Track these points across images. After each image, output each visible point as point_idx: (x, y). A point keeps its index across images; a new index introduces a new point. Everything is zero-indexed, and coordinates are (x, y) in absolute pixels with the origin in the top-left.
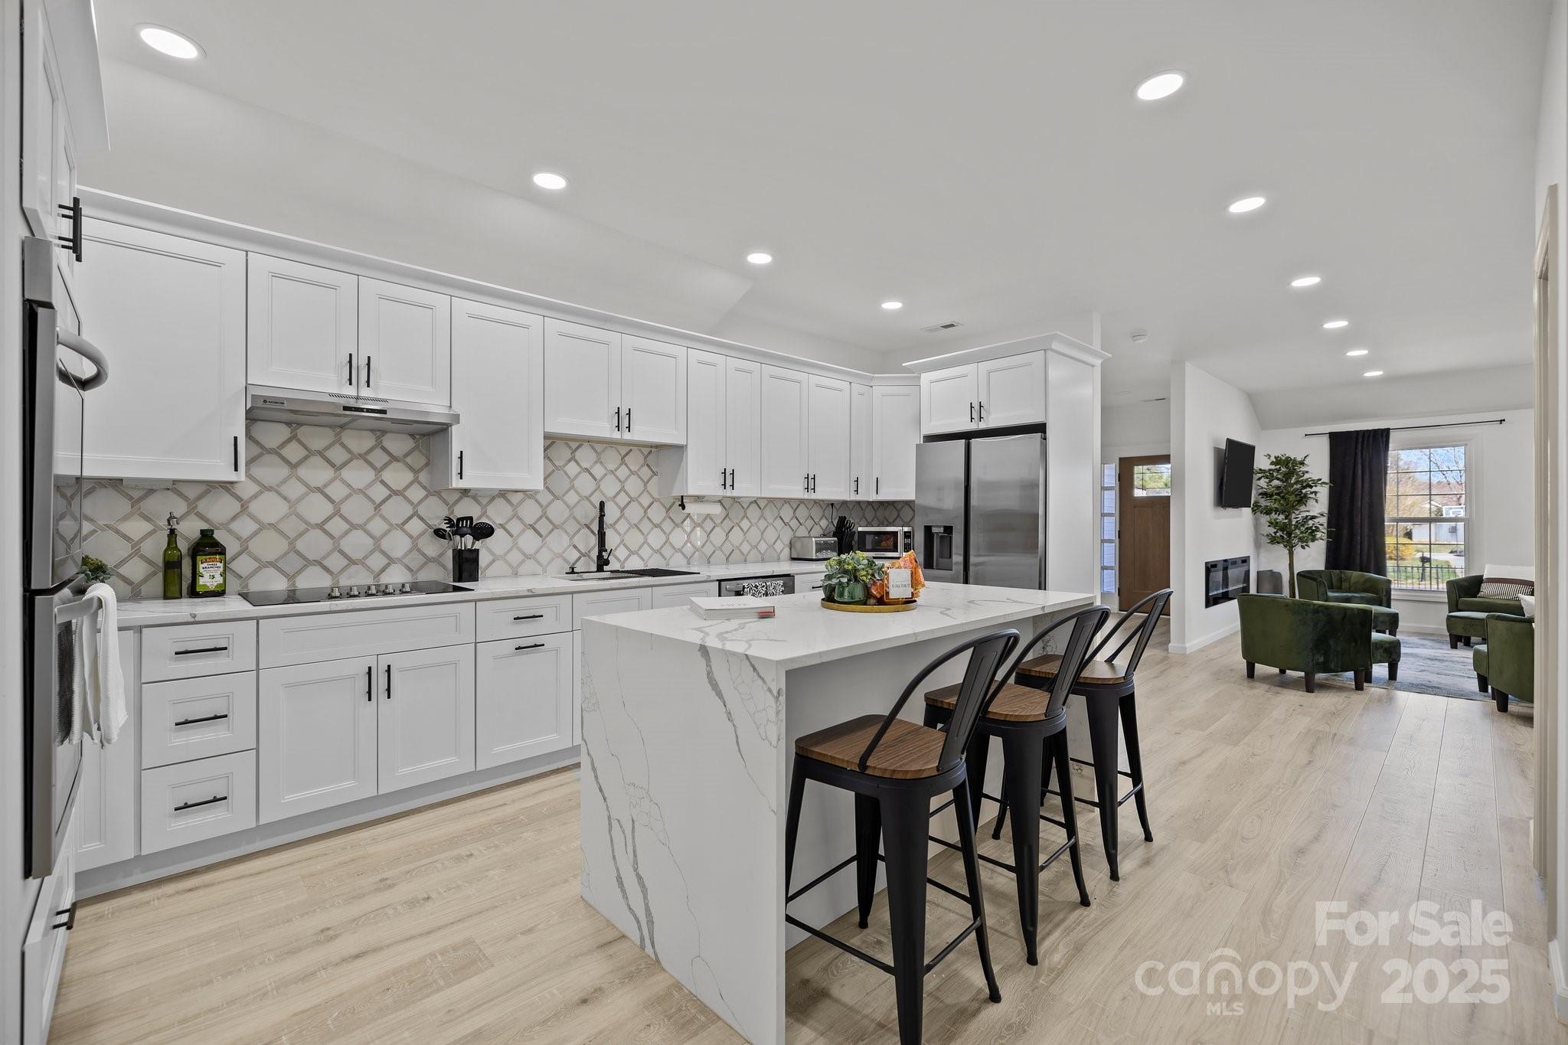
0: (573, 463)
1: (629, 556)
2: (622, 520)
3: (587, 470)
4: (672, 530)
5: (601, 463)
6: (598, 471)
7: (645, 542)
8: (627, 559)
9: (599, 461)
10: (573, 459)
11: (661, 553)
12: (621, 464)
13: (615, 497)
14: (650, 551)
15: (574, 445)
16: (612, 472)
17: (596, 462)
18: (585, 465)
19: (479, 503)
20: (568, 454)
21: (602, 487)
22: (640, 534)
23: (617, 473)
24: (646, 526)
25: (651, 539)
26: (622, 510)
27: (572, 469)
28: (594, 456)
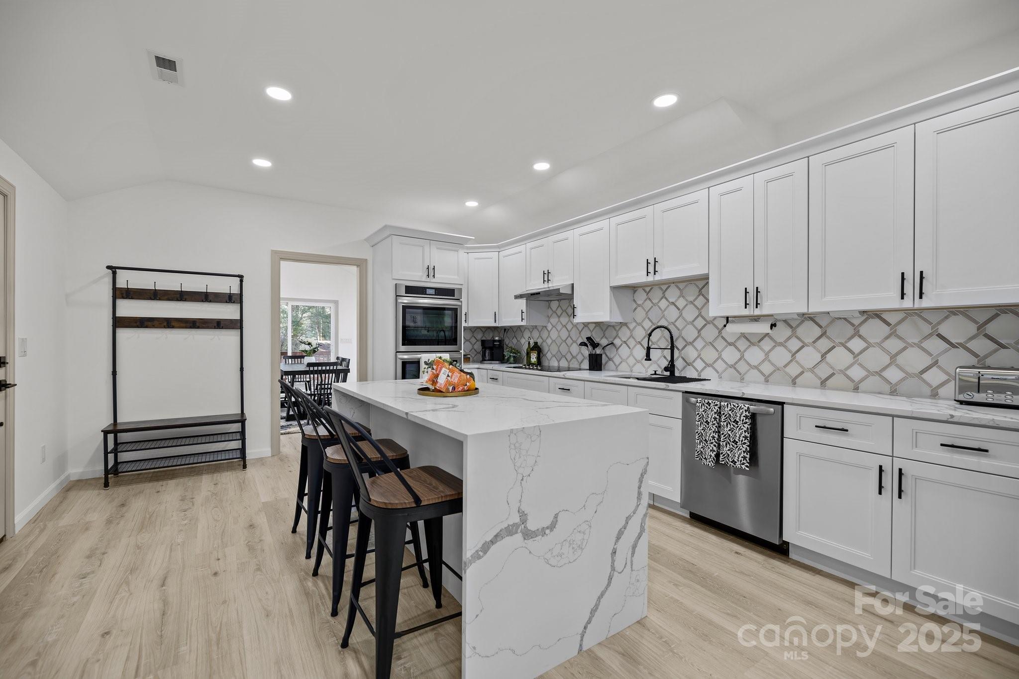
0: (664, 300)
1: (705, 367)
2: (699, 339)
3: (673, 303)
4: (747, 348)
5: (683, 297)
6: (681, 303)
7: (720, 357)
8: (703, 369)
9: (682, 295)
10: (664, 297)
11: (735, 368)
12: (699, 295)
13: (693, 321)
14: (725, 366)
15: (664, 287)
16: (692, 303)
17: (679, 297)
18: (671, 300)
19: (615, 329)
20: (660, 294)
21: (684, 314)
22: (714, 350)
23: (696, 303)
24: (720, 344)
25: (725, 355)
26: (699, 331)
27: (663, 304)
28: (678, 292)
